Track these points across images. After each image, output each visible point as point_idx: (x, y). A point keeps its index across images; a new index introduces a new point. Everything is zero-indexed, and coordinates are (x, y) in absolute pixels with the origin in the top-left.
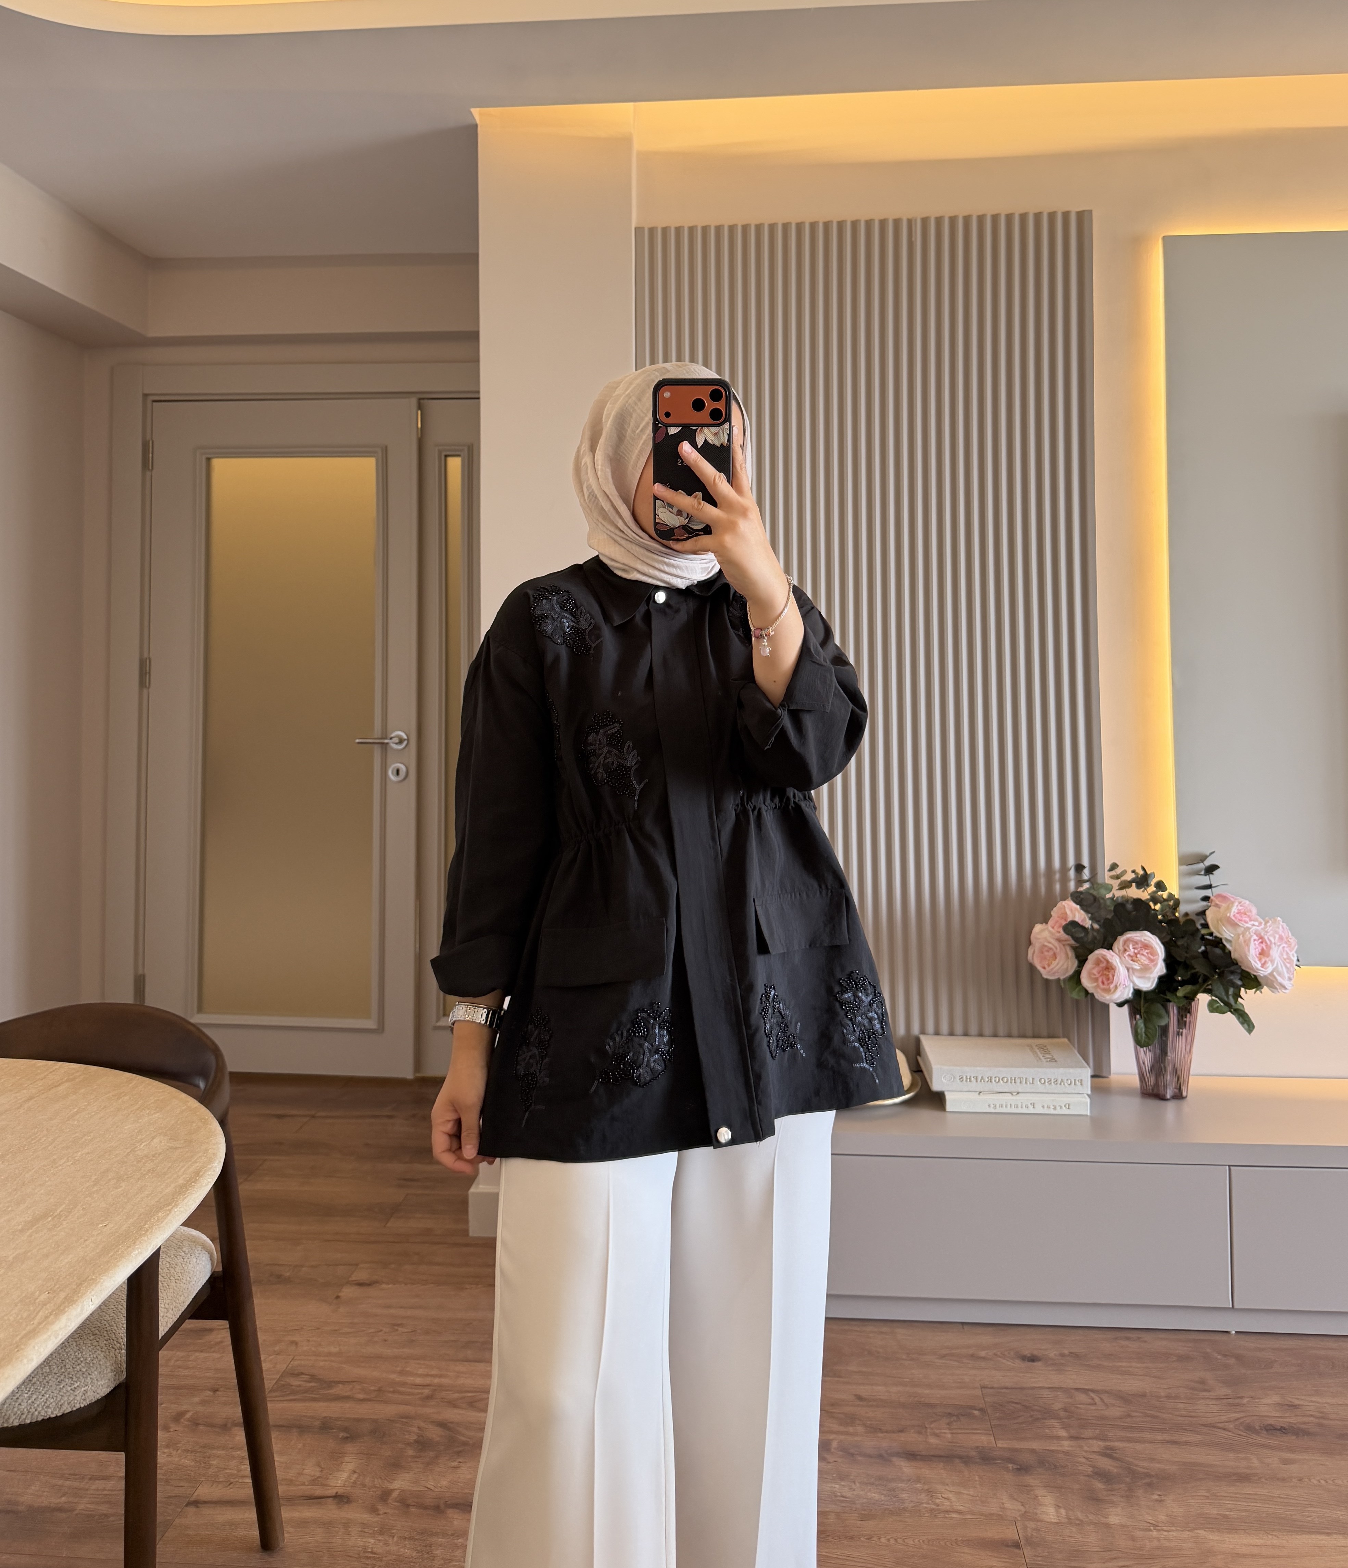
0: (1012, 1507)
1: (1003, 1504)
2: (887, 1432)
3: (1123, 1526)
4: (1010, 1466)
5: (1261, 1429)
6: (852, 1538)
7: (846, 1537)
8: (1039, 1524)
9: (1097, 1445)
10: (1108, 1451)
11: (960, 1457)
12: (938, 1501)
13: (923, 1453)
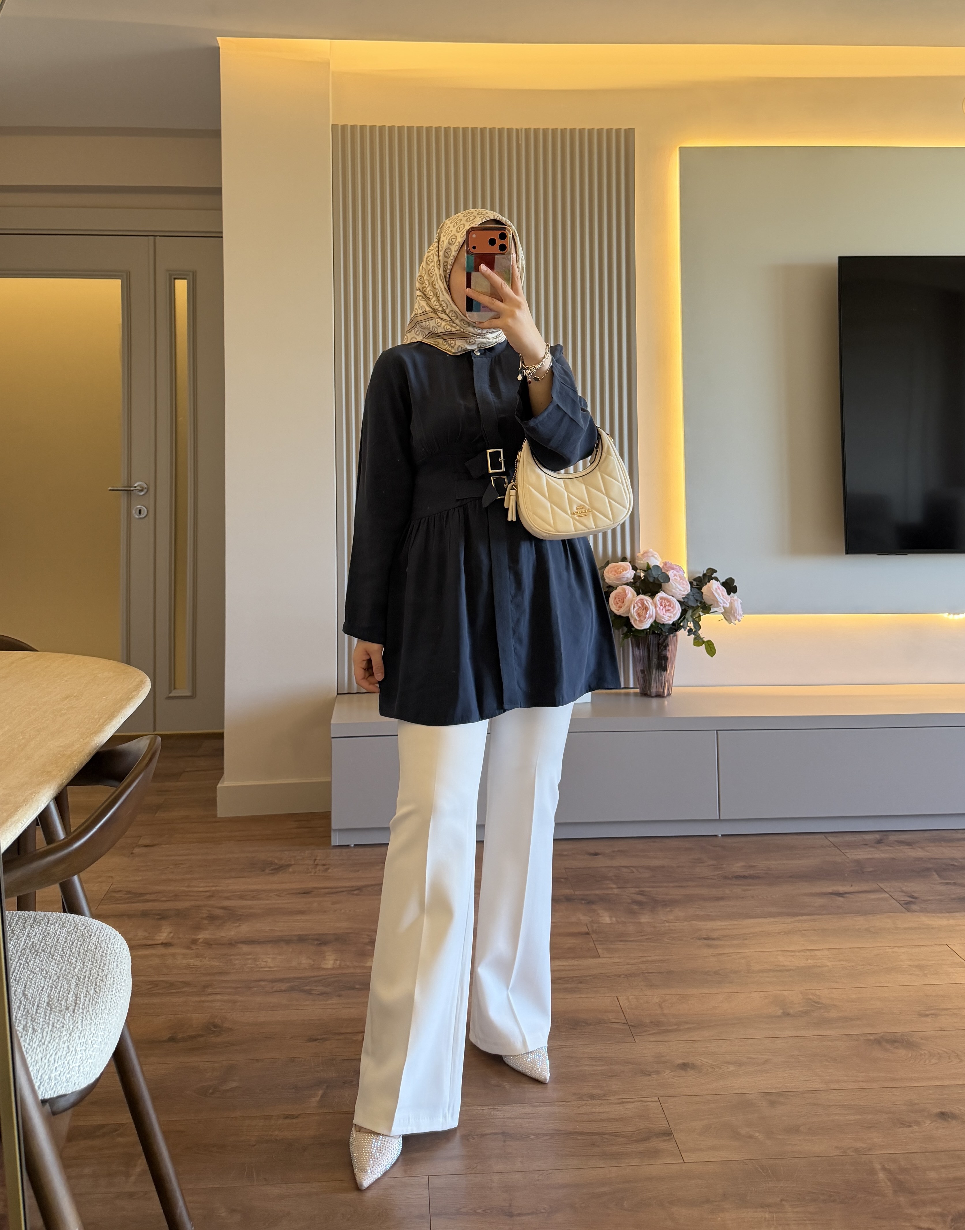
0: (584, 919)
1: (580, 917)
3: (649, 922)
4: (583, 902)
5: (733, 877)
8: (601, 924)
9: (634, 890)
10: (641, 892)
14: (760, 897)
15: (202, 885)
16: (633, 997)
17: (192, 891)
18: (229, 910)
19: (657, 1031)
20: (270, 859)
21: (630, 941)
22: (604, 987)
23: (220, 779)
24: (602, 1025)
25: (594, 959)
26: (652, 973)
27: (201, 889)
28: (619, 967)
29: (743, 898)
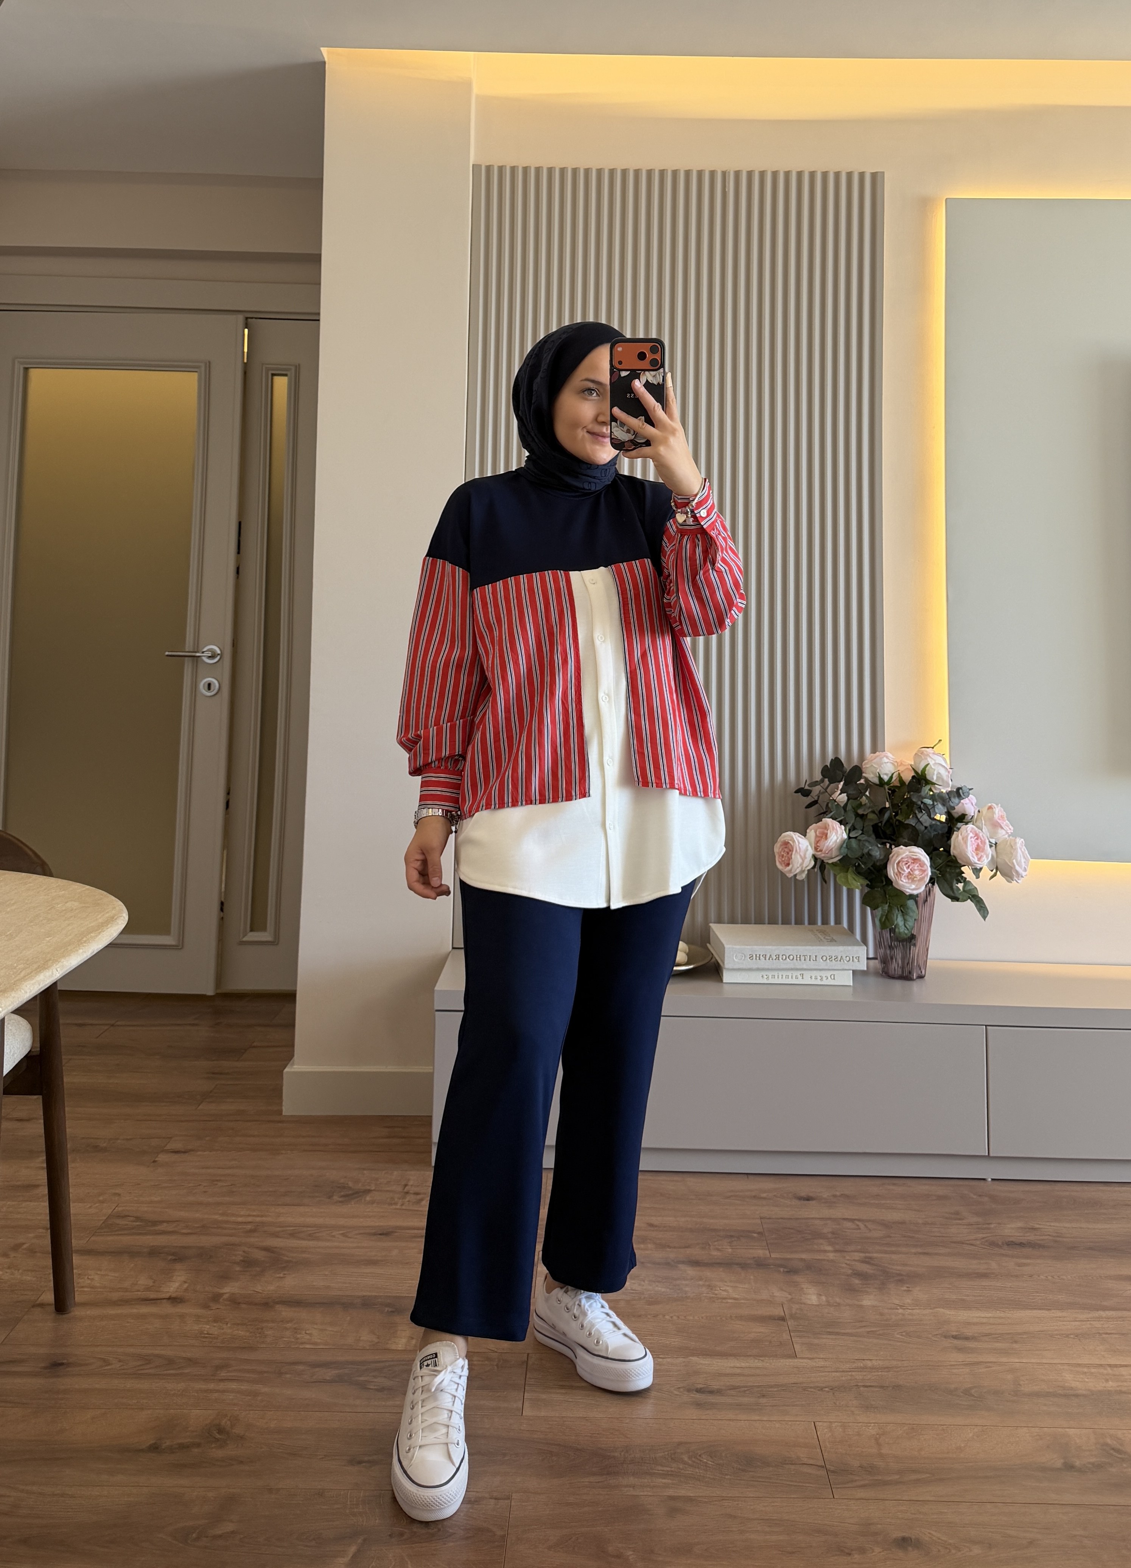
0: (780, 1295)
1: (773, 1293)
2: (675, 1247)
3: (874, 1306)
4: (782, 1270)
5: (1003, 1243)
6: (640, 1316)
7: (634, 1316)
8: (803, 1305)
9: (857, 1256)
10: (867, 1260)
11: (737, 1264)
12: (716, 1292)
13: (706, 1262)
14: (1042, 1277)
15: (242, 1213)
16: (840, 1424)
17: (227, 1222)
18: (273, 1252)
19: (867, 1482)
20: (342, 1181)
21: (844, 1334)
22: (796, 1405)
23: (291, 1060)
24: (787, 1466)
25: (787, 1360)
26: (870, 1386)
27: (240, 1219)
28: (823, 1374)
29: (1016, 1276)
